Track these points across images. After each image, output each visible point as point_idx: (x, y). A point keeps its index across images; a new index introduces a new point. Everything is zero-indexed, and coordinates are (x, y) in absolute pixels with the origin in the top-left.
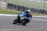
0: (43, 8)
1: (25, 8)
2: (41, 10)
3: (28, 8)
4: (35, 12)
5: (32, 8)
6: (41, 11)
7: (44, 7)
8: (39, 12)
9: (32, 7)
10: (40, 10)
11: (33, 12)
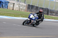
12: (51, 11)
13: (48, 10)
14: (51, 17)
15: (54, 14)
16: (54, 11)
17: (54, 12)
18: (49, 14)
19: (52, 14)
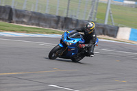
0: (66, 11)
1: (14, 12)
2: (59, 17)
3: (21, 11)
4: (41, 24)
5: (34, 13)
6: (61, 20)
7: (68, 9)
8: (53, 24)
9: (33, 9)
10: (56, 19)
11: (37, 22)
12: (18, 13)
13: (11, 9)
14: (19, 27)
15: (25, 20)
16: (26, 13)
17: (24, 16)
18: (14, 19)
19: (20, 20)
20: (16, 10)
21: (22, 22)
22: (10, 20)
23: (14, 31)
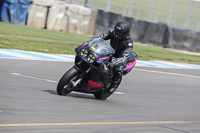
1: (171, 32)
12: (177, 33)
13: (166, 28)
14: (178, 54)
15: (187, 44)
17: (185, 38)
18: (171, 42)
19: (180, 44)
20: (174, 30)
21: (183, 48)
22: (165, 43)
23: (170, 60)
